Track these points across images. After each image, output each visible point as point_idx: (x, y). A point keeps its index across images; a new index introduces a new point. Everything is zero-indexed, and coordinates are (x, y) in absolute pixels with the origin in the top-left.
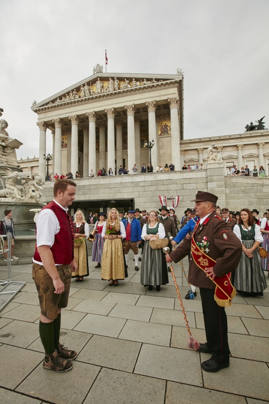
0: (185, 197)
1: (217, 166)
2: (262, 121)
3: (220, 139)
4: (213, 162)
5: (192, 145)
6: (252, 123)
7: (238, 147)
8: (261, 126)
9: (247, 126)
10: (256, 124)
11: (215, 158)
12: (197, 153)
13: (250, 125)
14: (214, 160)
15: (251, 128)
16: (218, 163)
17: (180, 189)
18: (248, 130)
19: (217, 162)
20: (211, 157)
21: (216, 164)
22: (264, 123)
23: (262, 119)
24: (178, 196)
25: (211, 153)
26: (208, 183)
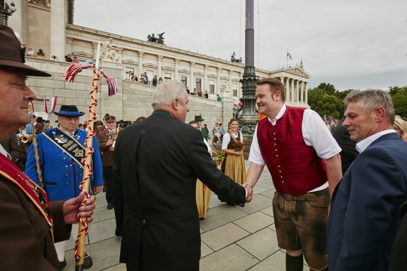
0: (67, 99)
1: (114, 66)
2: (163, 36)
3: (120, 39)
4: (109, 60)
5: (84, 35)
6: (153, 35)
7: (139, 54)
8: (161, 40)
9: (149, 36)
10: (157, 36)
11: (112, 56)
12: (92, 47)
13: (152, 36)
14: (111, 58)
15: (152, 39)
16: (115, 63)
17: (59, 87)
18: (149, 40)
19: (115, 61)
20: (107, 54)
21: (114, 64)
22: (164, 38)
23: (162, 34)
24: (56, 98)
25: (107, 49)
26: (102, 85)
